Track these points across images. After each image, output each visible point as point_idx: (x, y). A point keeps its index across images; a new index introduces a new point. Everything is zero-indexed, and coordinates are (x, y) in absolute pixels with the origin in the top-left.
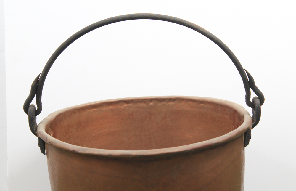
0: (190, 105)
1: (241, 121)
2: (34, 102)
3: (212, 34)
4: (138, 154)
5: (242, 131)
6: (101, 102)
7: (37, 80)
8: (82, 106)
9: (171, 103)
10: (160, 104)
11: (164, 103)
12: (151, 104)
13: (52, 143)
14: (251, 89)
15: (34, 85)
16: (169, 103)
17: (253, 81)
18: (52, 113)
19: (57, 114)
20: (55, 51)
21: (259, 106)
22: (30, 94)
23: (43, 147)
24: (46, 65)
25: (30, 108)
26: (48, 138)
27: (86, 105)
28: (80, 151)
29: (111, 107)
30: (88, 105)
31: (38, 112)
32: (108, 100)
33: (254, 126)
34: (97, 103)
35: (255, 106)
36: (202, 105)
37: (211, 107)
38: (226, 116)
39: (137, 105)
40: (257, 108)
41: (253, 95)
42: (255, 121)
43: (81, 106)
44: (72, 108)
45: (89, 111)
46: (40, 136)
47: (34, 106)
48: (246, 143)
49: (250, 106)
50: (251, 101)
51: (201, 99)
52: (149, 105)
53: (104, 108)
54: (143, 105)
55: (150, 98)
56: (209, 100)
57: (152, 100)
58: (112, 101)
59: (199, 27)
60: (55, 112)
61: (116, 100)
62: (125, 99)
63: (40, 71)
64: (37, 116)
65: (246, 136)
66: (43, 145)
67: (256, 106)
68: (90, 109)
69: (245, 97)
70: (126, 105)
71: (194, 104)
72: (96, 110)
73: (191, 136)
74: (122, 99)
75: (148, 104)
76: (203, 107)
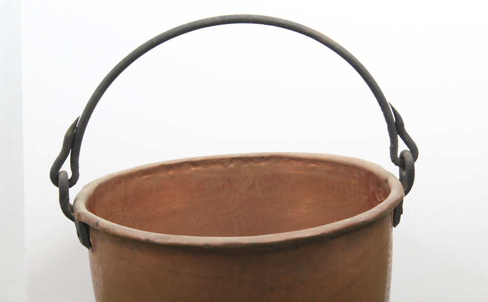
0: (292, 165)
1: (380, 188)
2: (66, 167)
4: (251, 242)
6: (157, 165)
7: (74, 127)
8: (130, 171)
9: (263, 164)
10: (245, 166)
11: (252, 164)
12: (232, 166)
13: (109, 229)
14: (398, 136)
15: (69, 135)
16: (259, 164)
17: (402, 122)
18: (89, 184)
19: (95, 185)
20: (105, 78)
21: (411, 163)
22: (62, 150)
23: (86, 236)
24: (89, 101)
25: (61, 176)
26: (100, 222)
27: (135, 170)
28: (158, 241)
29: (171, 173)
30: (138, 169)
31: (73, 181)
32: (167, 161)
33: (406, 193)
34: (151, 166)
35: (406, 165)
36: (313, 165)
37: (327, 168)
38: (353, 182)
39: (210, 168)
40: (410, 167)
41: (402, 146)
42: (407, 187)
43: (127, 172)
44: (116, 175)
45: (139, 179)
47: (66, 174)
49: (396, 164)
50: (399, 156)
51: (311, 156)
52: (229, 167)
53: (161, 175)
54: (220, 168)
55: (230, 156)
56: (323, 157)
57: (233, 160)
58: (172, 163)
60: (92, 182)
61: (178, 162)
62: (193, 160)
63: (79, 113)
67: (408, 164)
69: (389, 150)
70: (193, 169)
71: (300, 164)
72: (149, 178)
73: (294, 214)
74: (187, 160)
75: (228, 166)
76: (314, 168)
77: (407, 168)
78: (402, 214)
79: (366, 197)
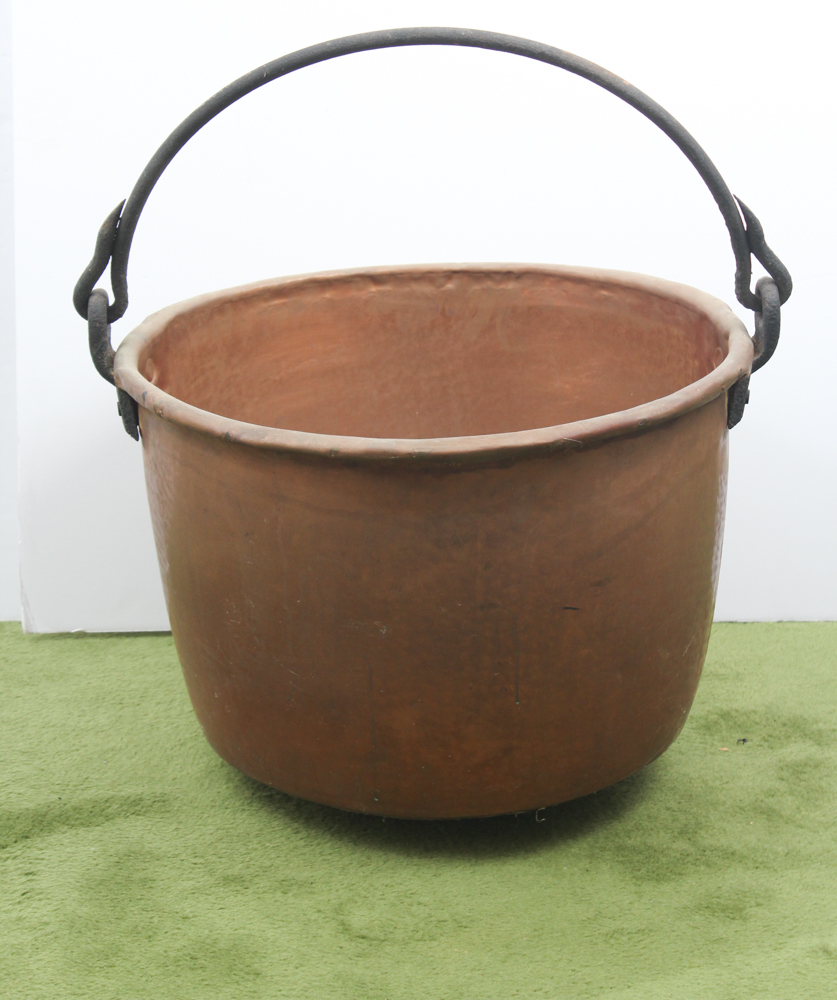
0: (566, 292)
1: (719, 349)
2: (104, 283)
3: (641, 93)
4: (417, 451)
5: (723, 384)
6: (301, 279)
7: (115, 217)
8: (245, 290)
9: (511, 286)
10: (476, 287)
11: (489, 284)
12: (450, 286)
13: (161, 409)
14: (752, 255)
15: (105, 232)
16: (502, 286)
17: (761, 231)
18: (156, 314)
19: (169, 316)
20: (171, 135)
21: (774, 307)
22: (95, 258)
23: (132, 416)
24: (143, 175)
25: (93, 300)
26: (149, 394)
27: (256, 287)
28: (246, 437)
29: (328, 295)
30: (261, 286)
31: (116, 312)
32: (321, 273)
33: (757, 365)
34: (289, 281)
36: (605, 293)
37: (630, 299)
38: (675, 331)
39: (406, 289)
40: (771, 312)
41: (758, 272)
42: (762, 350)
43: (238, 292)
44: (214, 297)
45: (264, 305)
46: (125, 387)
47: (104, 296)
48: (734, 416)
49: (747, 306)
50: (753, 289)
51: (601, 276)
52: (443, 289)
53: (310, 299)
54: (426, 289)
55: (446, 268)
56: (623, 279)
57: (451, 274)
58: (331, 275)
59: (603, 70)
60: (164, 310)
61: (343, 274)
62: (373, 271)
63: (125, 193)
64: (112, 324)
65: (734, 399)
66: (131, 410)
67: (766, 306)
68: (266, 300)
69: (734, 280)
70: (374, 289)
71: (579, 290)
72: (284, 304)
73: (567, 386)
74: (362, 272)
75: (442, 286)
76: (607, 299)
77: (765, 313)
78: (747, 402)
79: (697, 363)
